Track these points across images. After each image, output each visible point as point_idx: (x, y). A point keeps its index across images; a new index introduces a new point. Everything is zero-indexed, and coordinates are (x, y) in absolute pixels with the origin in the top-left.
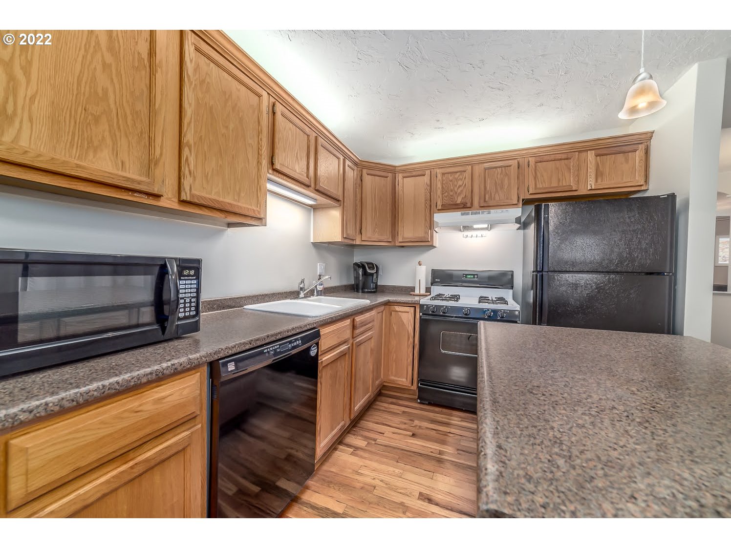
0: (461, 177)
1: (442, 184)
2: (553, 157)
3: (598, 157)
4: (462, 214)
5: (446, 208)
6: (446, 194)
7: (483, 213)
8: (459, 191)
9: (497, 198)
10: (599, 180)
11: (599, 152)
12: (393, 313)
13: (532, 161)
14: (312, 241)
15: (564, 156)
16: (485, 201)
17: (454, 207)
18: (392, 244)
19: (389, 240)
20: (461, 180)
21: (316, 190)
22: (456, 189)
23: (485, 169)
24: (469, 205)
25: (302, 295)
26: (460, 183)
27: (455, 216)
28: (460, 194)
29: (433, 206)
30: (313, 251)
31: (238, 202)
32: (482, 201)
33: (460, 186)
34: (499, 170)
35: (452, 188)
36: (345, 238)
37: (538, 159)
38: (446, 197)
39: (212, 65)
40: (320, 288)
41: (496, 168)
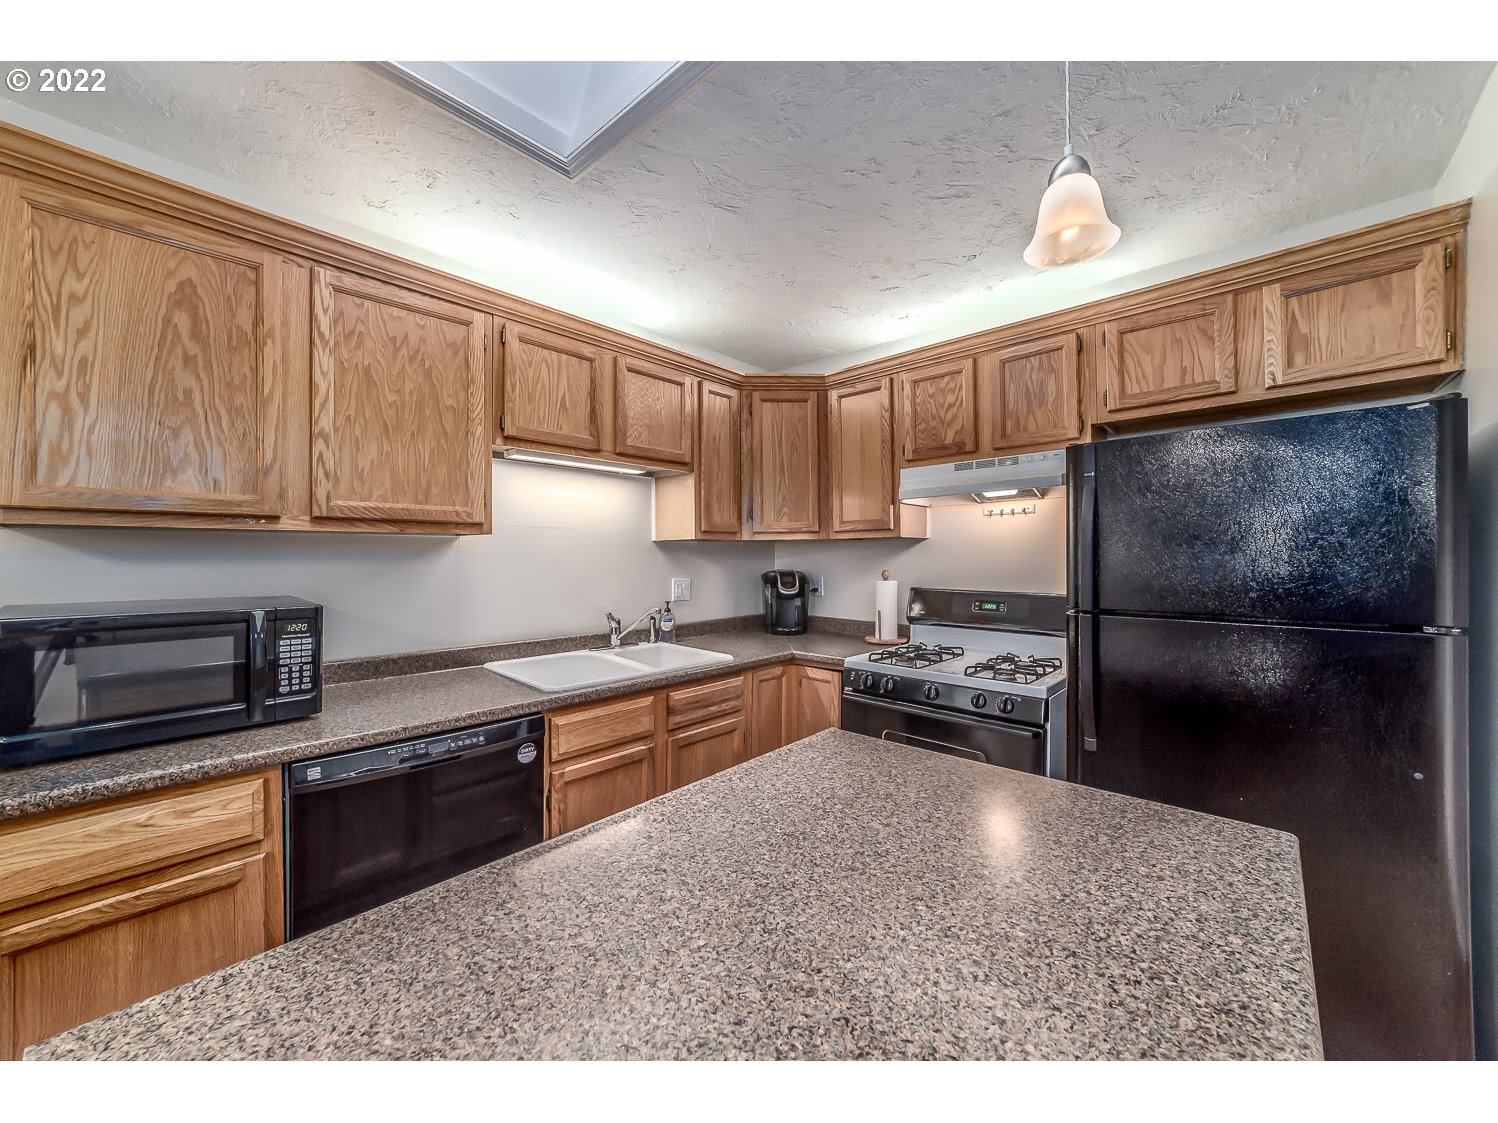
0: (952, 385)
1: (914, 404)
2: (1162, 316)
3: (1294, 301)
4: (957, 468)
5: (922, 457)
6: (923, 425)
7: (1001, 463)
8: (949, 417)
9: (1032, 427)
10: (1299, 359)
11: (1296, 284)
12: (804, 680)
13: (1111, 330)
14: (654, 539)
15: (1194, 309)
16: (1004, 435)
17: (942, 453)
18: (822, 536)
19: (812, 529)
20: (952, 391)
21: (619, 454)
22: (942, 413)
23: (1003, 363)
24: (969, 447)
25: (615, 640)
26: (951, 398)
27: (943, 473)
28: (950, 424)
29: (898, 452)
30: (660, 556)
31: (426, 503)
32: (997, 436)
33: (951, 406)
34: (1035, 361)
35: (934, 411)
36: (705, 532)
37: (1125, 325)
38: (922, 432)
39: (367, 303)
40: (666, 626)
41: (1027, 357)
